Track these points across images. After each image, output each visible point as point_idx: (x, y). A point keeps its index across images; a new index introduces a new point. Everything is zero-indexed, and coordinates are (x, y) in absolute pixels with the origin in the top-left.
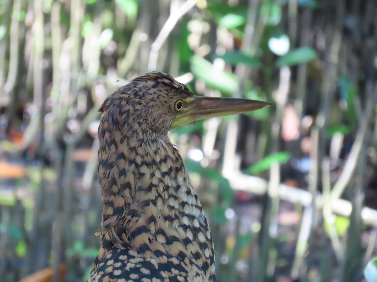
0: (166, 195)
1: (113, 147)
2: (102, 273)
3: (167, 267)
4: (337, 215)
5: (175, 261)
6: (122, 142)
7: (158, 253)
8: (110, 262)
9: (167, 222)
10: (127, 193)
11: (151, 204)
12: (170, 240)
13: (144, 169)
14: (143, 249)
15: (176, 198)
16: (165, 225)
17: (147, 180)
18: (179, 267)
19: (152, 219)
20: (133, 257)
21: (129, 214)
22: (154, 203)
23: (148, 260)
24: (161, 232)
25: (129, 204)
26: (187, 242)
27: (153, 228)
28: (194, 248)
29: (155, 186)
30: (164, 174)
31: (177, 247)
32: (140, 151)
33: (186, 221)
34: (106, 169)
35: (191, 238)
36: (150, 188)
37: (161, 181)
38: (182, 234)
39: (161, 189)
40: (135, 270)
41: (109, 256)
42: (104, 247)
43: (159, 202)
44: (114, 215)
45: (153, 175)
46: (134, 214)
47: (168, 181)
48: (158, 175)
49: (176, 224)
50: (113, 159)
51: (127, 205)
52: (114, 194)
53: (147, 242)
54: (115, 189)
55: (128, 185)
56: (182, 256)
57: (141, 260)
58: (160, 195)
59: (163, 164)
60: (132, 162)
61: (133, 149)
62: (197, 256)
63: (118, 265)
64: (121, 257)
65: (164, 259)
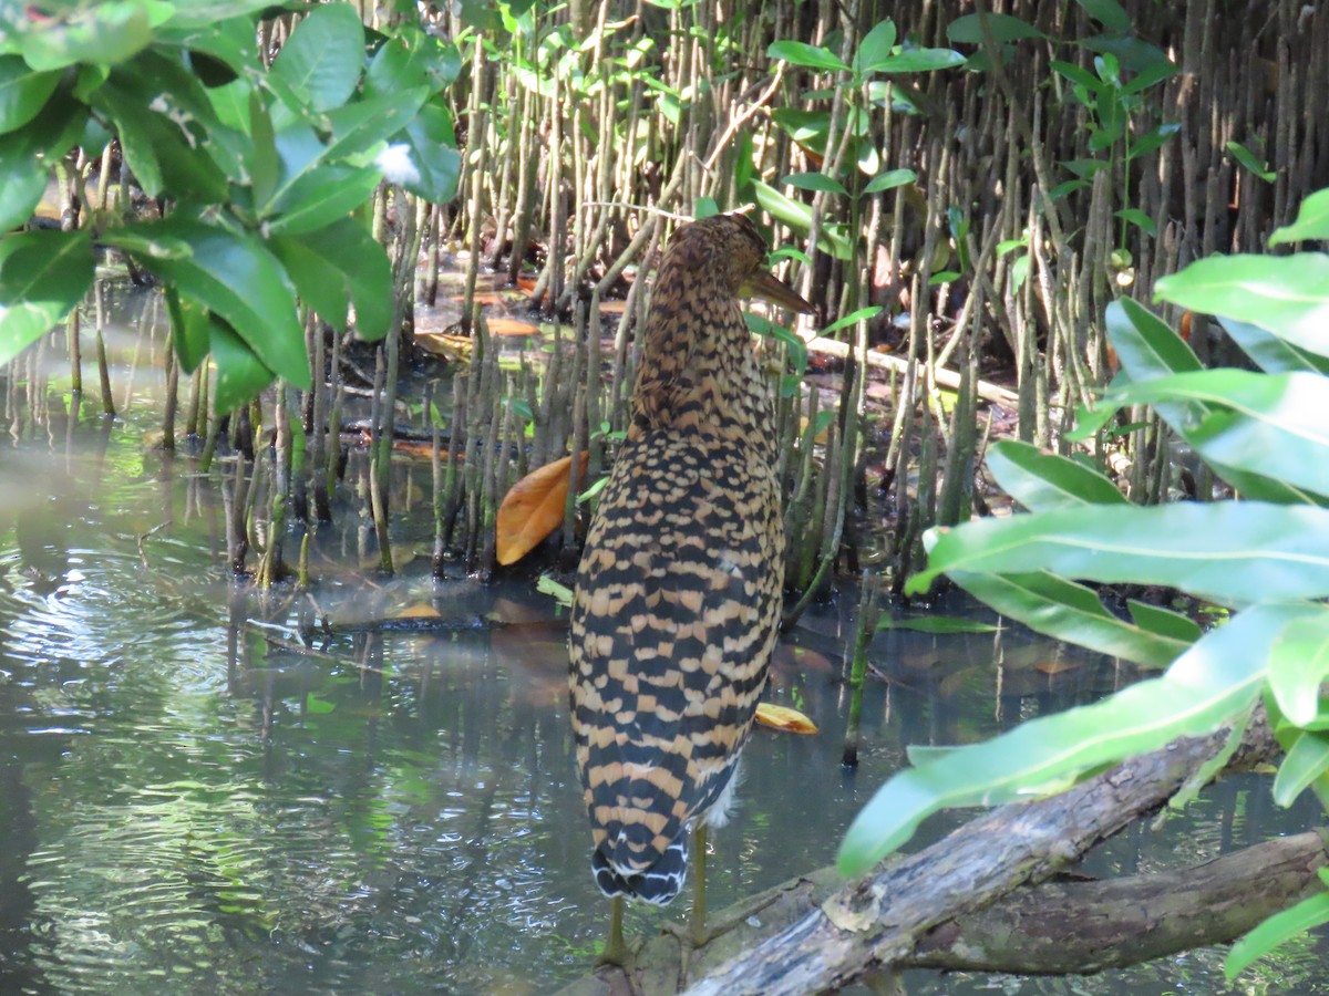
0: (728, 367)
1: (678, 293)
2: (631, 462)
3: (720, 453)
4: (942, 386)
5: (731, 446)
6: (691, 287)
7: (708, 437)
8: (643, 448)
9: (727, 402)
10: (682, 355)
11: (711, 376)
12: (727, 422)
13: (710, 330)
14: (690, 431)
15: (739, 372)
16: (723, 405)
17: (710, 344)
18: (735, 454)
19: (709, 395)
20: (675, 442)
21: (678, 383)
22: (715, 374)
23: (694, 445)
24: (717, 412)
25: (681, 371)
26: (748, 428)
27: (708, 406)
28: (757, 437)
29: (720, 354)
30: (729, 342)
31: (734, 432)
32: (711, 305)
33: (748, 402)
34: (663, 317)
35: (754, 424)
36: (713, 355)
37: (726, 349)
38: (742, 417)
39: (725, 358)
40: (677, 459)
41: (641, 439)
42: (637, 423)
43: (721, 375)
44: (658, 378)
45: (718, 340)
46: (686, 384)
47: (733, 351)
48: (724, 341)
49: (736, 404)
50: (676, 306)
51: (678, 370)
52: (665, 352)
53: (696, 422)
54: (668, 346)
55: (685, 346)
56: (740, 443)
57: (685, 446)
58: (723, 367)
59: (731, 330)
60: (698, 317)
61: (702, 301)
62: (761, 447)
63: (654, 452)
64: (658, 442)
65: (716, 444)
